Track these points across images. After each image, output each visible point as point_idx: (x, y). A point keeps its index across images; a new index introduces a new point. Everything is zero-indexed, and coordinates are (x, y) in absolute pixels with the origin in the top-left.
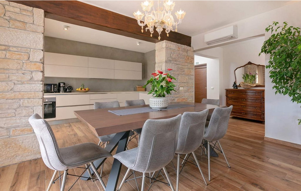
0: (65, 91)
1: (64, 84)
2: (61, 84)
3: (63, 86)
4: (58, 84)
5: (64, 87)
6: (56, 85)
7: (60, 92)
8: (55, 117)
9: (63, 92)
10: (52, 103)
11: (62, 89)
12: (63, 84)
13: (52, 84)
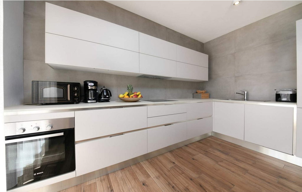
0: (98, 98)
1: (96, 83)
2: (90, 84)
3: (94, 88)
4: (82, 84)
5: (95, 90)
6: (77, 85)
7: (87, 102)
8: (75, 170)
9: (94, 101)
10: (62, 134)
11: (91, 95)
12: (93, 84)
13: (68, 83)
